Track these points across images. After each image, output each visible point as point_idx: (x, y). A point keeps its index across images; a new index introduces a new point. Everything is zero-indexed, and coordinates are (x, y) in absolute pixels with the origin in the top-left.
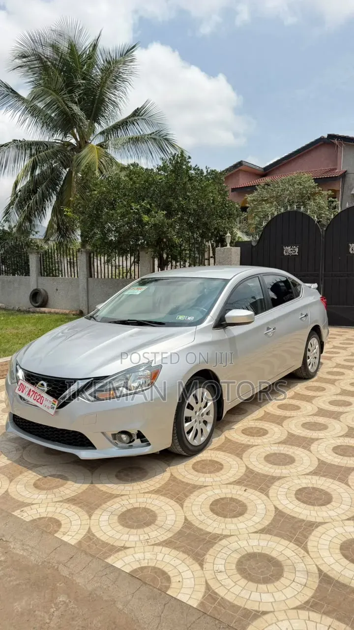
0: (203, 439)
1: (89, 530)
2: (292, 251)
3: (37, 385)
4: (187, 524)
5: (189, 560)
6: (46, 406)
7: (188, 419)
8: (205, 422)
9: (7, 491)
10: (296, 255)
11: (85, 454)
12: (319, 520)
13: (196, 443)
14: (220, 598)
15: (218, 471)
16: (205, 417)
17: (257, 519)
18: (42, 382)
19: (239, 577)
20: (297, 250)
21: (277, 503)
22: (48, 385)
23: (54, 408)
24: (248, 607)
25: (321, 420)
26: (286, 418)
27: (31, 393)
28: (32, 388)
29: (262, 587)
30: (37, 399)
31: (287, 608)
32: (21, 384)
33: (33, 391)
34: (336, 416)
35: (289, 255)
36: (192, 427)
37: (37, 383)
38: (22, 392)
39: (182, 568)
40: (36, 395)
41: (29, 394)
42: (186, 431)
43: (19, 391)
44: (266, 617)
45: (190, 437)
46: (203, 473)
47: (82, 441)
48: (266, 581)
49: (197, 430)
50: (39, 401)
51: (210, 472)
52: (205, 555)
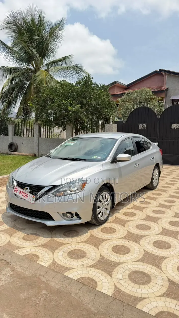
0: (105, 217)
1: (54, 260)
2: (143, 126)
3: (24, 189)
4: (102, 257)
5: (105, 274)
6: (29, 199)
7: (99, 207)
8: (107, 209)
9: (9, 241)
10: (145, 129)
11: (49, 223)
12: (166, 256)
13: (102, 219)
14: (122, 292)
15: (114, 233)
16: (107, 207)
17: (135, 255)
18: (27, 187)
19: (130, 282)
20: (145, 126)
21: (144, 248)
22: (30, 189)
23: (33, 200)
24: (136, 295)
25: (161, 209)
26: (144, 208)
27: (21, 193)
28: (22, 190)
29: (142, 286)
30: (24, 195)
31: (155, 296)
32: (16, 188)
33: (22, 192)
34: (169, 207)
35: (141, 129)
36: (101, 211)
37: (24, 188)
38: (16, 192)
39: (102, 278)
40: (24, 193)
41: (20, 193)
42: (98, 213)
43: (15, 191)
44: (145, 300)
45: (100, 216)
46: (106, 233)
47: (48, 217)
48: (143, 284)
49: (103, 213)
50: (25, 196)
51: (110, 233)
52: (112, 272)
